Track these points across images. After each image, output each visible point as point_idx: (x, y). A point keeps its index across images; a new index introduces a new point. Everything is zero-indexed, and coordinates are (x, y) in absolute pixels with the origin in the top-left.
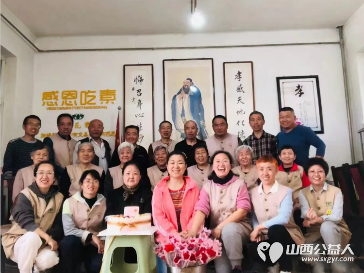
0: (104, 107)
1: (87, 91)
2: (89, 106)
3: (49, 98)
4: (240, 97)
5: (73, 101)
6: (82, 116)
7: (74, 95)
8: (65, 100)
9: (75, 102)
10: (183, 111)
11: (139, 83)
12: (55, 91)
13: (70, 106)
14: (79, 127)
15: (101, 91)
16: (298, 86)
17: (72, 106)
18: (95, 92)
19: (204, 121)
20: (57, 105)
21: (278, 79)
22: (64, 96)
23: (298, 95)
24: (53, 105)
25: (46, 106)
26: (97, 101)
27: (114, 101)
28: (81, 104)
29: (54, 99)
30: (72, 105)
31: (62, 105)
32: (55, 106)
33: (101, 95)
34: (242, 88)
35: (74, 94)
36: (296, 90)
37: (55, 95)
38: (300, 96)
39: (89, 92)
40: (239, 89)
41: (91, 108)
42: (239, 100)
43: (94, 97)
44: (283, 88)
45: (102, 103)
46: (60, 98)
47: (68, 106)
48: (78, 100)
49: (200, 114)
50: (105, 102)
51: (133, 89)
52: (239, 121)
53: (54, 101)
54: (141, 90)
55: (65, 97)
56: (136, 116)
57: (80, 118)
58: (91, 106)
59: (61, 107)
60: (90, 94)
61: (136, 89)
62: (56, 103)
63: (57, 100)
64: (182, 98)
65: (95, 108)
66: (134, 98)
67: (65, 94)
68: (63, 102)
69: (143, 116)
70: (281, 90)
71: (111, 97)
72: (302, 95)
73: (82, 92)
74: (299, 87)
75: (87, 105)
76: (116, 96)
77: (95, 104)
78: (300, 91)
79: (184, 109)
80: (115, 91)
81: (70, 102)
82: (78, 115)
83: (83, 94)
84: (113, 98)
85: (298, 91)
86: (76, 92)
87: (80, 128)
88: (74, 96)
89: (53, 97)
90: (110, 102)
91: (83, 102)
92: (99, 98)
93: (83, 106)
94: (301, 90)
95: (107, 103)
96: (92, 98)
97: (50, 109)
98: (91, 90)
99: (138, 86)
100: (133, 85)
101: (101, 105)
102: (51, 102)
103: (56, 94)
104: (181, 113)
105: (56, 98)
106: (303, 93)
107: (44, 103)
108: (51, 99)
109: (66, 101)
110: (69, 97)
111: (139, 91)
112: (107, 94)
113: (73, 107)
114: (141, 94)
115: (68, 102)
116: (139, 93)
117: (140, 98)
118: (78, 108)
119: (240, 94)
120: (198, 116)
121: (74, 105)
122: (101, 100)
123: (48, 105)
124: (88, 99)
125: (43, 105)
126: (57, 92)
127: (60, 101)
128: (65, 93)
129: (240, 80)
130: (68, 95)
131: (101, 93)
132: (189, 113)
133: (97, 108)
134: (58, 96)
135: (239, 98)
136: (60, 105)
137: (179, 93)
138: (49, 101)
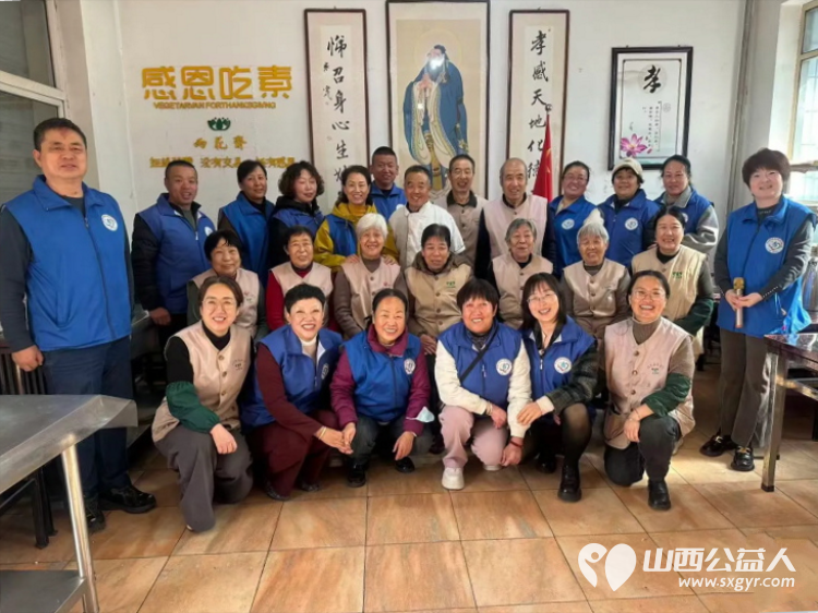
0: (271, 106)
1: (232, 69)
2: (240, 101)
3: (156, 82)
4: (539, 90)
5: (205, 89)
6: (228, 123)
7: (208, 77)
8: (189, 87)
9: (210, 91)
10: (426, 119)
11: (336, 53)
12: (167, 65)
13: (202, 101)
14: (223, 146)
15: (260, 69)
16: (651, 68)
17: (205, 101)
18: (248, 71)
19: (466, 141)
20: (174, 98)
21: (616, 52)
22: (187, 77)
23: (650, 88)
24: (167, 98)
25: (151, 99)
26: (254, 90)
27: (288, 93)
28: (223, 96)
29: (167, 84)
30: (204, 98)
31: (185, 98)
32: (170, 101)
33: (260, 78)
34: (544, 70)
35: (206, 74)
36: (647, 78)
37: (167, 76)
38: (652, 91)
39: (237, 70)
40: (539, 73)
41: (242, 105)
42: (535, 98)
43: (248, 82)
44: (623, 73)
45: (264, 96)
46: (178, 81)
47: (198, 102)
48: (216, 88)
49: (458, 126)
50: (269, 93)
51: (326, 66)
52: (533, 142)
53: (167, 89)
54: (341, 69)
55: (190, 80)
56: (334, 127)
57: (224, 127)
58: (244, 101)
59: (184, 102)
60: (238, 75)
61: (332, 67)
62: (172, 93)
63: (174, 86)
64: (425, 90)
65: (251, 105)
66: (328, 88)
67: (188, 74)
68: (186, 90)
69: (347, 128)
70: (619, 77)
71: (282, 84)
72: (657, 89)
73: (222, 71)
74: (653, 71)
75: (234, 100)
76: (292, 81)
77: (250, 97)
78: (653, 80)
79: (429, 113)
80: (289, 69)
81: (200, 92)
82: (219, 120)
83: (225, 75)
84: (285, 85)
85: (651, 79)
86: (209, 69)
87: (226, 148)
88: (206, 80)
89: (164, 80)
90: (280, 93)
91: (227, 92)
92: (259, 86)
93: (228, 101)
94: (656, 79)
95: (275, 96)
96: (242, 84)
97: (160, 106)
98: (240, 67)
99: (336, 60)
100: (325, 56)
101: (262, 101)
102: (162, 92)
103: (171, 74)
104: (422, 123)
105: (171, 82)
106: (659, 85)
107: (147, 92)
108: (161, 84)
109: (192, 90)
110: (197, 80)
111: (338, 71)
112: (273, 76)
113: (208, 104)
114: (341, 79)
115: (196, 93)
116: (337, 76)
117: (340, 86)
118: (217, 105)
119: (540, 84)
120: (455, 129)
121: (209, 100)
122: (262, 88)
123: (157, 98)
124: (236, 86)
125: (147, 97)
126: (172, 69)
127: (180, 90)
128: (187, 72)
129: (540, 53)
130: (195, 76)
131: (260, 74)
132: (436, 123)
133: (256, 107)
134: (173, 78)
135: (536, 92)
136: (180, 99)
137: (418, 79)
138: (158, 88)
